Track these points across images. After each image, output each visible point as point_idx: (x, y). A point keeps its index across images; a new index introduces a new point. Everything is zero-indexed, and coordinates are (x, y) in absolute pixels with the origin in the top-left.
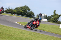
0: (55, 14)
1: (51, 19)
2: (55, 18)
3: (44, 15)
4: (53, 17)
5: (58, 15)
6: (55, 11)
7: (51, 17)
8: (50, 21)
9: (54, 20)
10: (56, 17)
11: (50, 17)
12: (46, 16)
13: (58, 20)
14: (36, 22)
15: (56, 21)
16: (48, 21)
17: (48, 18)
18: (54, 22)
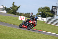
0: (14, 6)
1: (11, 11)
2: (14, 10)
3: (4, 7)
4: (12, 8)
5: (17, 7)
6: (14, 3)
7: (11, 9)
8: (9, 13)
9: (13, 12)
10: (15, 8)
11: (9, 8)
12: (6, 8)
13: (17, 12)
14: (33, 22)
15: (15, 13)
16: (7, 13)
17: (8, 10)
18: (13, 13)
